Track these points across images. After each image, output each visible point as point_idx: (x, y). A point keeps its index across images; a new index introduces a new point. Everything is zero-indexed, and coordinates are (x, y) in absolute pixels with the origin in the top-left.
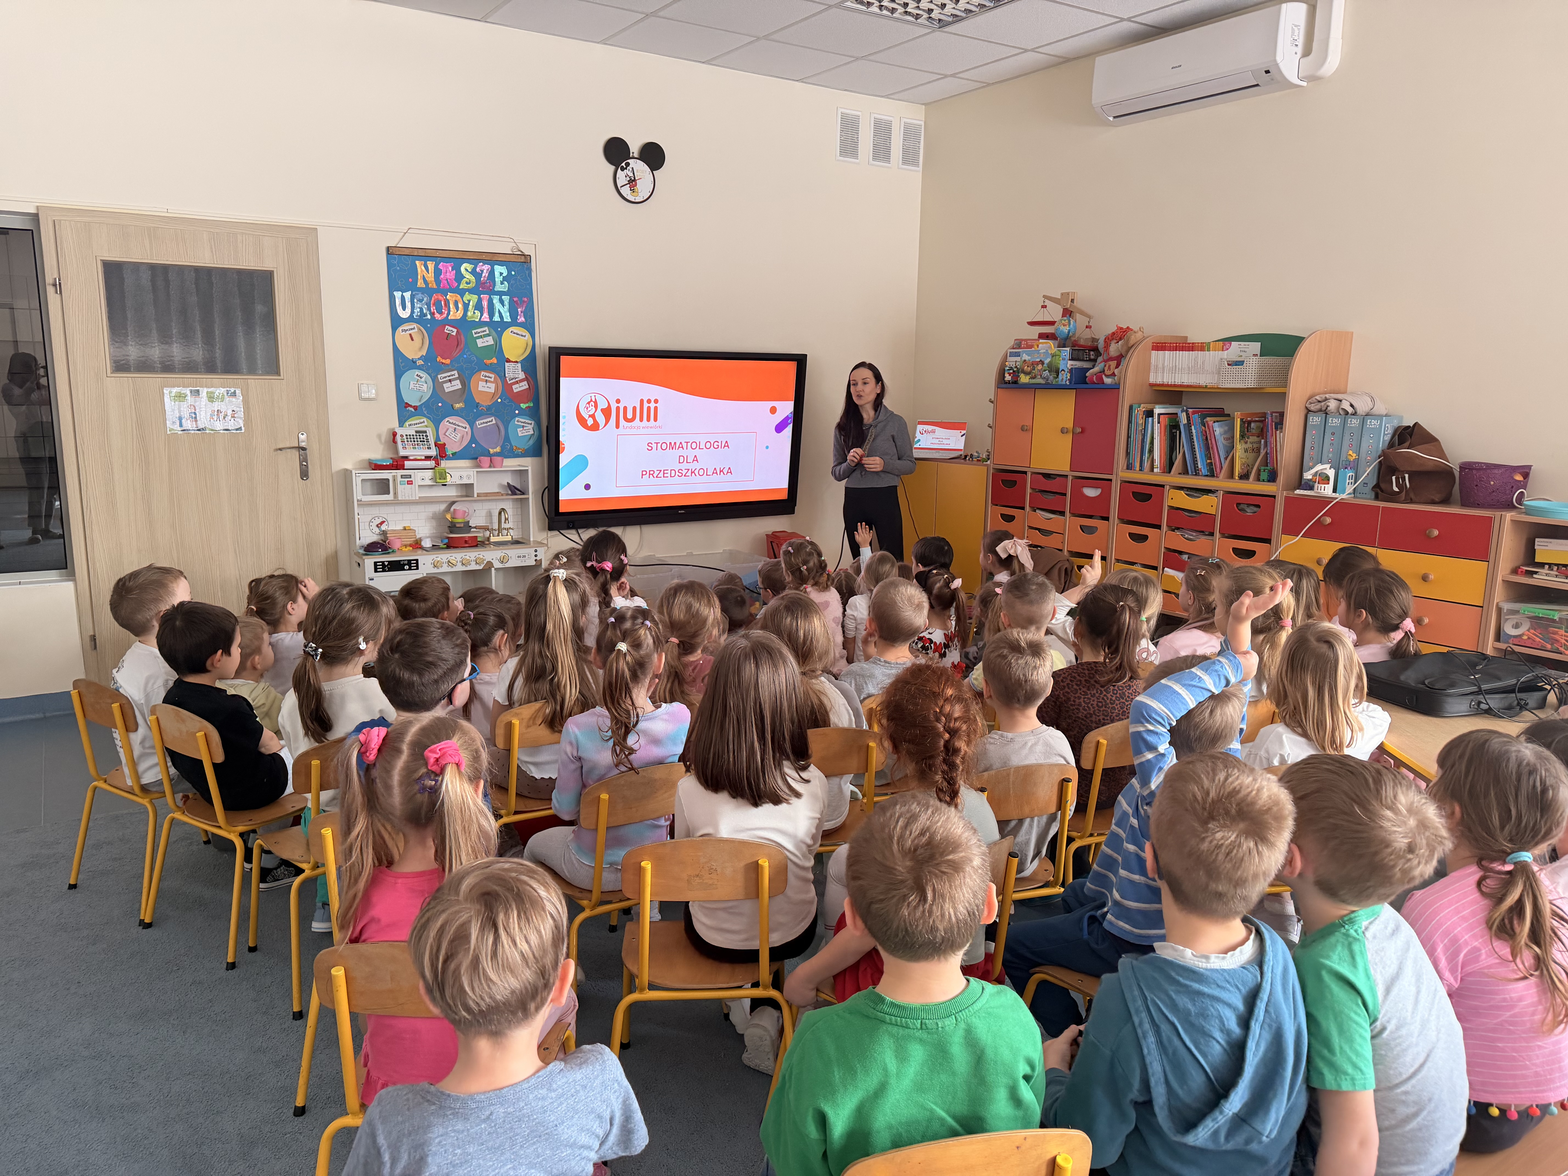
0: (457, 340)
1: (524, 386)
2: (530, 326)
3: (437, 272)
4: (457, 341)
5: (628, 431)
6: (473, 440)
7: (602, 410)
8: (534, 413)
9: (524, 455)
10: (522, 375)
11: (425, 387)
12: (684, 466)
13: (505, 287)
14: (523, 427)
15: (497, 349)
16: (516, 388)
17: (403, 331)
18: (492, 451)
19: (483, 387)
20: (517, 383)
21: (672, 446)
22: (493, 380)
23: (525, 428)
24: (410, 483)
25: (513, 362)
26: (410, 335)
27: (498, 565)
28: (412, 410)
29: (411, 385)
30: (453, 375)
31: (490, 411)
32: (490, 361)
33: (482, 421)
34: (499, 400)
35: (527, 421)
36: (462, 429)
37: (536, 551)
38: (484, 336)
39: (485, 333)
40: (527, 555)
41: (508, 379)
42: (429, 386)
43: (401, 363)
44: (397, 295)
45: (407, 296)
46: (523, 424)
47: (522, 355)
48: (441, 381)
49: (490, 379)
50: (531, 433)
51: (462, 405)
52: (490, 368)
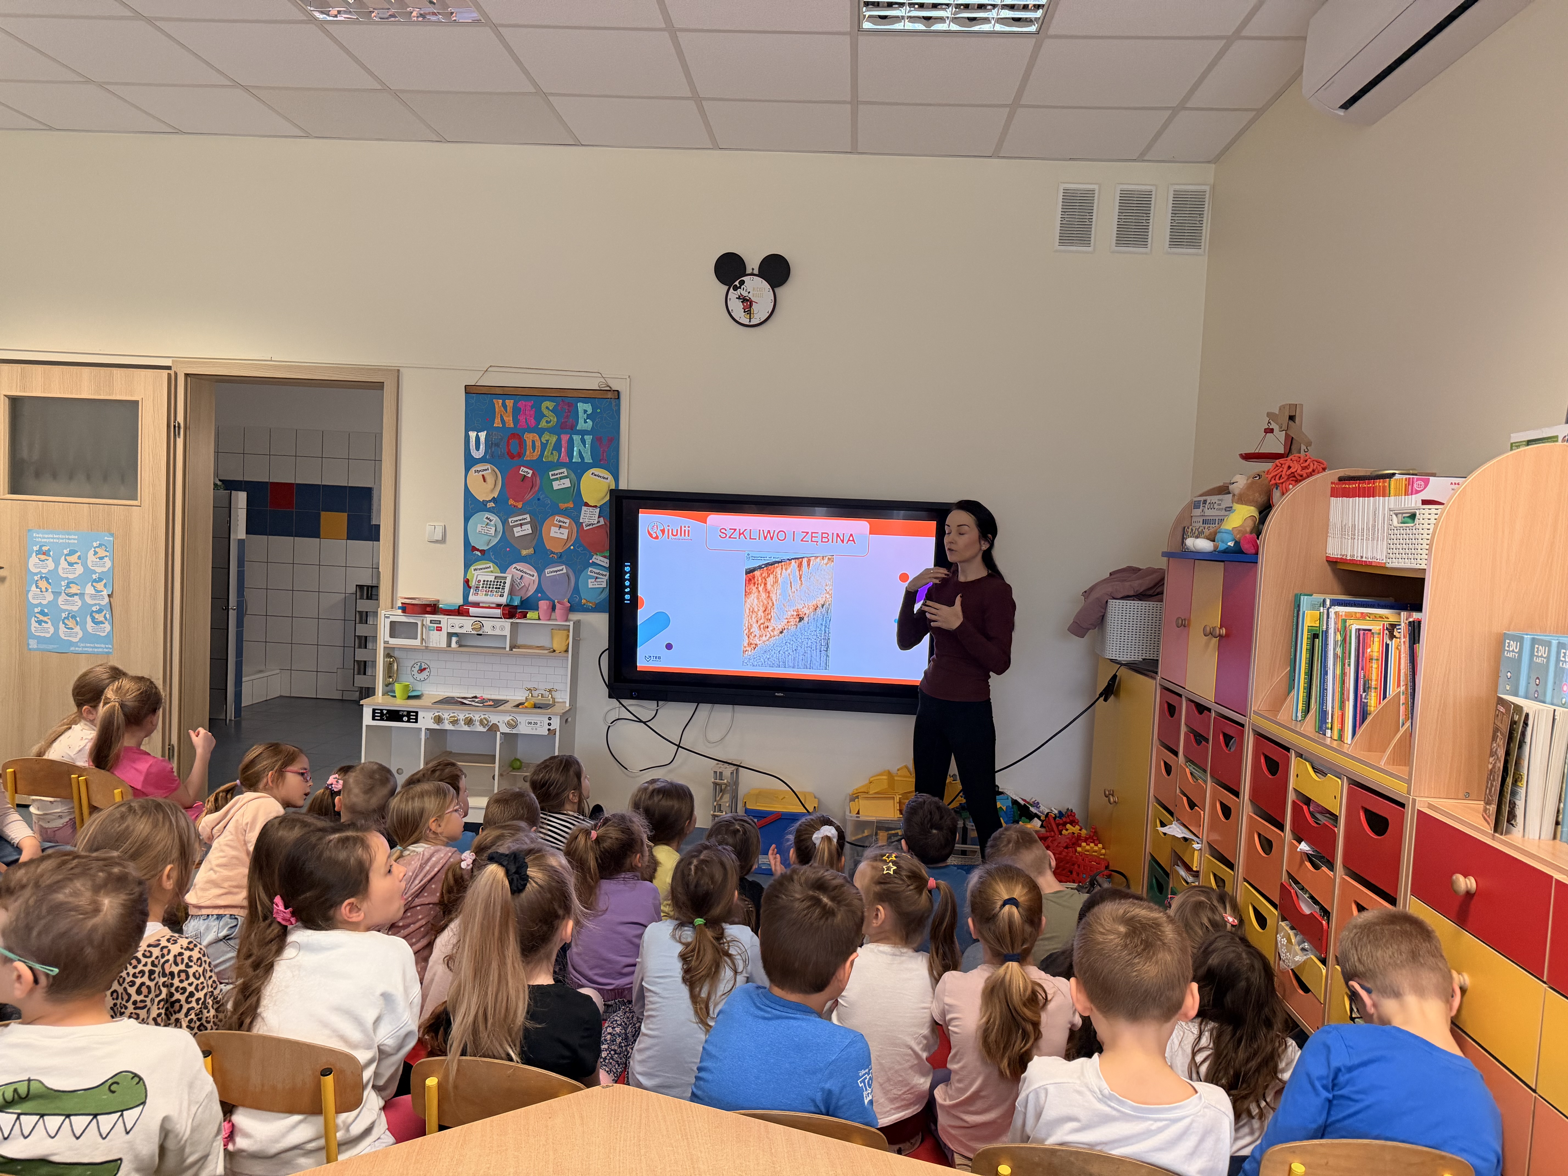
2: (614, 468)
3: (516, 411)
4: (532, 482)
6: (540, 589)
9: (594, 609)
10: (600, 522)
11: (494, 531)
13: (588, 426)
15: (574, 493)
17: (476, 472)
19: (555, 532)
22: (567, 525)
23: (598, 580)
24: (439, 629)
25: (591, 506)
26: (483, 476)
27: (504, 729)
28: (479, 554)
29: (479, 528)
30: (524, 519)
31: (561, 558)
32: (566, 505)
33: (551, 570)
34: (572, 547)
35: (601, 572)
36: (529, 577)
37: (550, 719)
38: (561, 478)
39: (563, 475)
40: (538, 722)
41: (584, 525)
42: (498, 530)
43: (471, 504)
44: (473, 435)
45: (483, 435)
46: (596, 575)
47: (603, 498)
48: (511, 524)
49: (564, 525)
50: (604, 585)
51: (531, 551)
52: (565, 513)
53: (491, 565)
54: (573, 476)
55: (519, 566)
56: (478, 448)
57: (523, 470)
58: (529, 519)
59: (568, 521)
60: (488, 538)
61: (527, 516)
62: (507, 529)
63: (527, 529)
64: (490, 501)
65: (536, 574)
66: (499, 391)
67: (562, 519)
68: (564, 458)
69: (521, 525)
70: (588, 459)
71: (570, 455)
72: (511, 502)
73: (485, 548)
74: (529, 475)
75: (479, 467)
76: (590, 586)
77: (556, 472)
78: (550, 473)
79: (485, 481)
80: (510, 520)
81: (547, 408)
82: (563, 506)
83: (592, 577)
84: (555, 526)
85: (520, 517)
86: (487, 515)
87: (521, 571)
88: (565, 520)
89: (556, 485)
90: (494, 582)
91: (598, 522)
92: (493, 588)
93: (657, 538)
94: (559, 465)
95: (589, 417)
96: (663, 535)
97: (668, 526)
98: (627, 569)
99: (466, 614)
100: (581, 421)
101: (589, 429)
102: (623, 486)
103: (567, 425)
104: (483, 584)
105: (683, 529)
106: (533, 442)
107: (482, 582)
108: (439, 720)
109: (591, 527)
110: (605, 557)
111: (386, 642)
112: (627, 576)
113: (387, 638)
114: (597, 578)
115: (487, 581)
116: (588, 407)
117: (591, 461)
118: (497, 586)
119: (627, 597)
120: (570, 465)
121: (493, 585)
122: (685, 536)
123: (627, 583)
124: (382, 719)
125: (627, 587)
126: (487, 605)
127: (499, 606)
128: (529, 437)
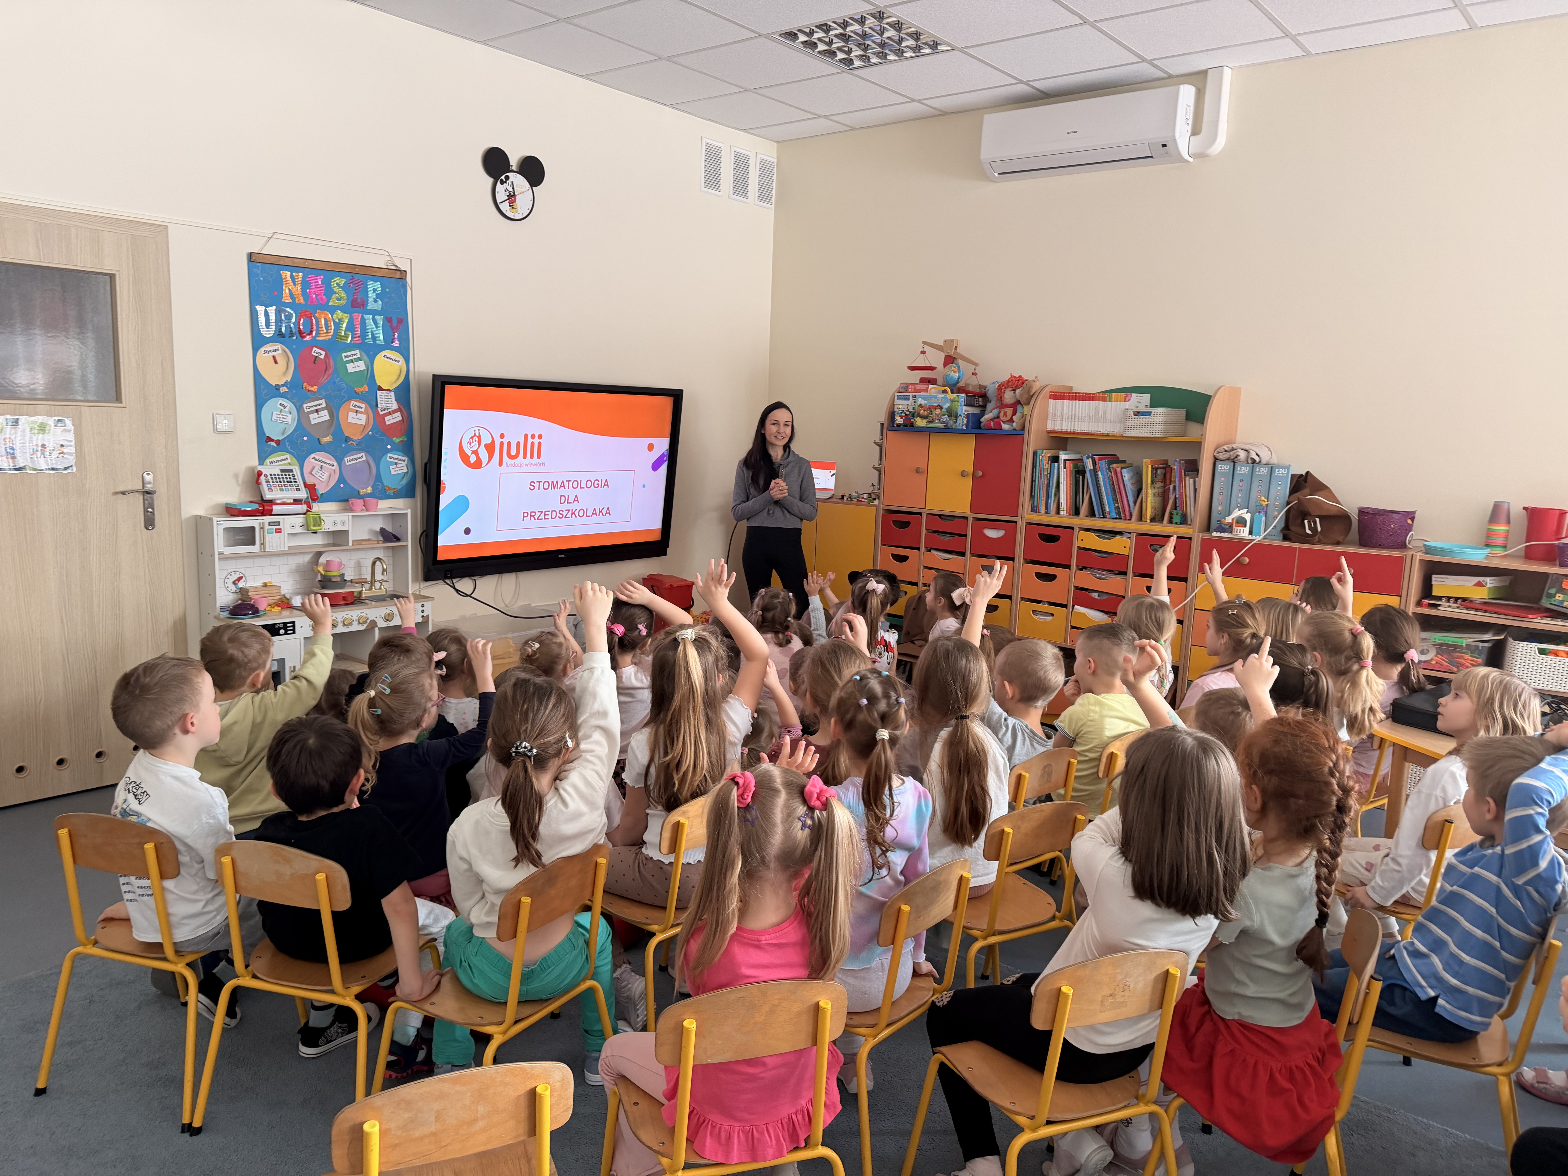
0: (326, 363)
1: (398, 417)
2: (405, 351)
3: (305, 285)
4: (326, 365)
5: (511, 469)
6: (341, 479)
7: (486, 446)
8: (407, 449)
9: (397, 495)
10: (395, 406)
11: (289, 419)
12: (566, 506)
13: (378, 305)
14: (396, 464)
15: (369, 376)
16: (389, 420)
17: (265, 352)
18: (362, 492)
19: (352, 418)
20: (390, 414)
21: (554, 485)
23: (398, 466)
25: (386, 390)
26: (274, 357)
28: (275, 445)
29: (273, 416)
30: (320, 405)
31: (360, 445)
32: (361, 389)
33: (351, 458)
34: (370, 434)
35: (399, 457)
36: (329, 466)
38: (355, 360)
39: (355, 357)
41: (380, 409)
42: (293, 417)
43: (262, 389)
44: (260, 309)
45: (272, 311)
46: (396, 461)
47: (395, 382)
48: (306, 411)
49: (361, 410)
50: (405, 470)
51: (330, 439)
53: (288, 456)
54: (365, 357)
55: (318, 455)
56: (267, 325)
57: (316, 351)
58: (324, 405)
59: (364, 406)
60: (283, 426)
61: (323, 401)
62: (302, 417)
63: (325, 416)
64: (283, 385)
65: (335, 464)
66: (285, 262)
67: (358, 404)
68: (357, 338)
69: (317, 411)
70: (380, 341)
71: (363, 336)
72: (305, 386)
73: (281, 438)
74: (322, 357)
75: (268, 347)
76: (393, 472)
77: (349, 354)
79: (276, 362)
80: (305, 406)
81: (337, 284)
82: (357, 390)
83: (391, 463)
84: (352, 411)
85: (316, 403)
86: (281, 401)
87: (321, 461)
89: (351, 368)
94: (353, 346)
95: (378, 296)
100: (371, 300)
101: (380, 308)
103: (357, 304)
116: (378, 286)
117: (384, 343)
120: (363, 347)
128: (321, 316)
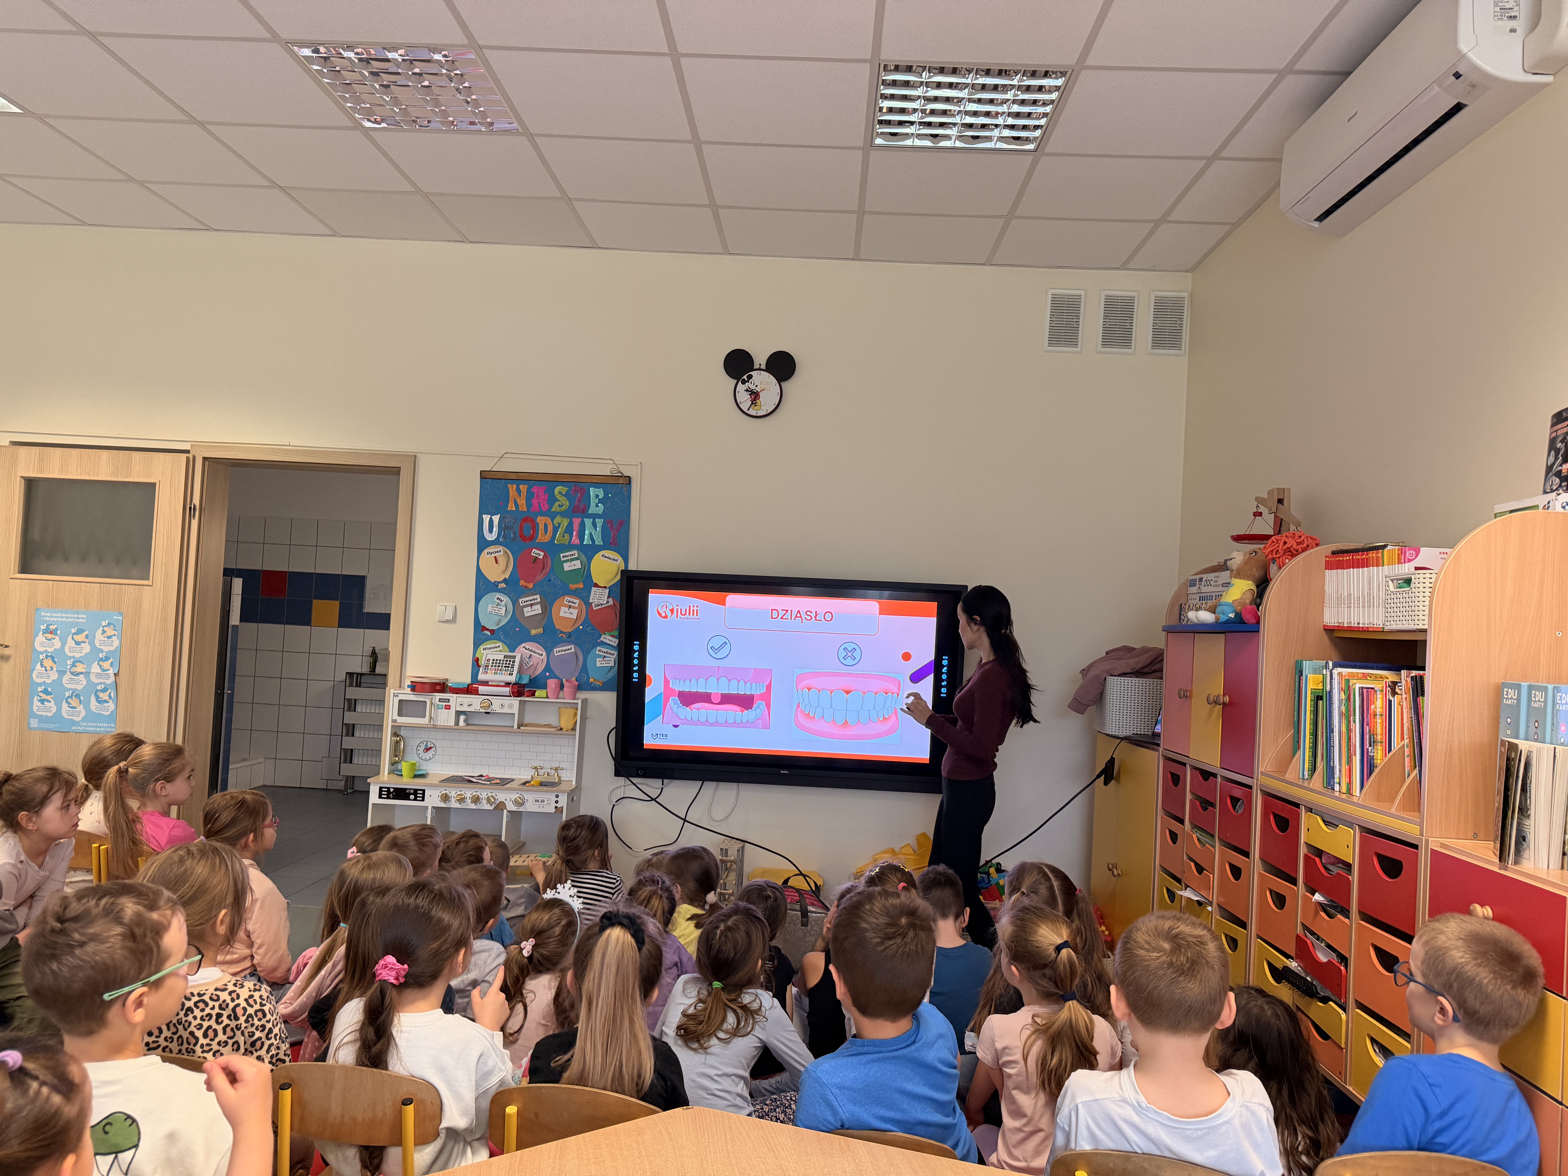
2: (624, 550)
3: (529, 495)
4: (543, 563)
6: (548, 668)
9: (601, 688)
11: (503, 611)
13: (599, 510)
15: (585, 574)
17: (488, 553)
19: (564, 612)
22: (576, 605)
23: (606, 659)
24: (448, 707)
25: (600, 587)
26: (495, 557)
27: (511, 807)
28: (489, 634)
29: (490, 608)
30: (534, 600)
31: (570, 638)
32: (576, 586)
33: (560, 649)
34: (581, 627)
35: (609, 651)
36: (538, 656)
37: (557, 796)
38: (572, 560)
39: (574, 557)
40: (546, 800)
41: (593, 605)
42: (508, 610)
43: (483, 585)
44: (486, 518)
45: (496, 519)
46: (604, 654)
47: (612, 580)
48: (521, 604)
49: (574, 605)
50: (612, 664)
51: (540, 630)
52: (575, 593)
53: (500, 644)
54: (583, 557)
55: (528, 645)
56: (491, 531)
57: (535, 552)
58: (539, 600)
59: (577, 601)
60: (498, 618)
61: (538, 596)
62: (517, 609)
63: (538, 609)
64: (501, 582)
65: (544, 654)
66: (513, 477)
67: (571, 600)
68: (575, 540)
69: (531, 605)
70: (599, 541)
71: (581, 536)
72: (522, 583)
73: (495, 628)
74: (541, 557)
75: (491, 549)
76: (598, 664)
77: (567, 554)
78: (561, 555)
79: (497, 562)
80: (520, 600)
81: (560, 492)
82: (573, 586)
83: (600, 656)
84: (565, 606)
85: (531, 598)
86: (498, 595)
87: (531, 651)
88: (575, 601)
89: (567, 567)
90: (503, 661)
91: (608, 602)
92: (502, 667)
93: (666, 617)
94: (570, 547)
95: (600, 501)
96: (672, 614)
97: (678, 606)
98: (636, 648)
99: (476, 692)
100: (593, 504)
101: (601, 512)
102: (632, 567)
103: (580, 509)
104: (493, 663)
105: (692, 608)
106: (546, 525)
107: (491, 661)
108: (445, 798)
109: (600, 607)
110: (613, 636)
111: (394, 721)
112: (636, 655)
113: (396, 717)
114: (605, 657)
115: (497, 660)
116: (600, 493)
117: (602, 544)
118: (507, 664)
119: (635, 675)
120: (581, 547)
121: (503, 664)
122: (693, 615)
123: (636, 662)
124: (388, 798)
125: (635, 665)
126: (496, 684)
127: (507, 684)
128: (541, 520)
